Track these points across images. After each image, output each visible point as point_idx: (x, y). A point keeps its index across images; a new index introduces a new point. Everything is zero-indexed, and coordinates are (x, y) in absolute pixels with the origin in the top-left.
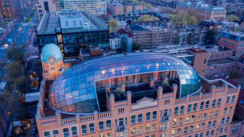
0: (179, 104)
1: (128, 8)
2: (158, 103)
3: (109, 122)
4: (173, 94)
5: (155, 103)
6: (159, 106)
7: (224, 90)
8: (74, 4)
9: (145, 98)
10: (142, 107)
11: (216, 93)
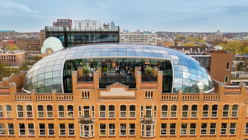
0: (168, 100)
1: (180, 43)
2: (136, 93)
3: (70, 108)
4: (157, 85)
5: (132, 93)
6: (138, 99)
7: (241, 91)
8: (126, 38)
9: (117, 83)
10: (114, 95)
11: (226, 94)
